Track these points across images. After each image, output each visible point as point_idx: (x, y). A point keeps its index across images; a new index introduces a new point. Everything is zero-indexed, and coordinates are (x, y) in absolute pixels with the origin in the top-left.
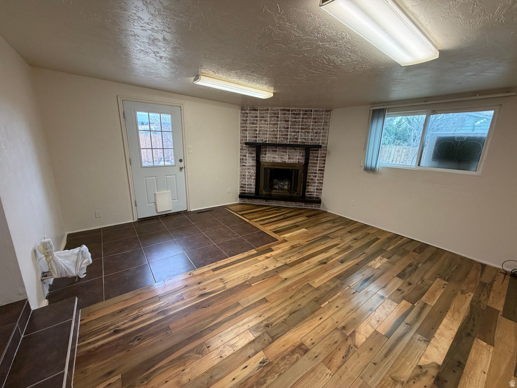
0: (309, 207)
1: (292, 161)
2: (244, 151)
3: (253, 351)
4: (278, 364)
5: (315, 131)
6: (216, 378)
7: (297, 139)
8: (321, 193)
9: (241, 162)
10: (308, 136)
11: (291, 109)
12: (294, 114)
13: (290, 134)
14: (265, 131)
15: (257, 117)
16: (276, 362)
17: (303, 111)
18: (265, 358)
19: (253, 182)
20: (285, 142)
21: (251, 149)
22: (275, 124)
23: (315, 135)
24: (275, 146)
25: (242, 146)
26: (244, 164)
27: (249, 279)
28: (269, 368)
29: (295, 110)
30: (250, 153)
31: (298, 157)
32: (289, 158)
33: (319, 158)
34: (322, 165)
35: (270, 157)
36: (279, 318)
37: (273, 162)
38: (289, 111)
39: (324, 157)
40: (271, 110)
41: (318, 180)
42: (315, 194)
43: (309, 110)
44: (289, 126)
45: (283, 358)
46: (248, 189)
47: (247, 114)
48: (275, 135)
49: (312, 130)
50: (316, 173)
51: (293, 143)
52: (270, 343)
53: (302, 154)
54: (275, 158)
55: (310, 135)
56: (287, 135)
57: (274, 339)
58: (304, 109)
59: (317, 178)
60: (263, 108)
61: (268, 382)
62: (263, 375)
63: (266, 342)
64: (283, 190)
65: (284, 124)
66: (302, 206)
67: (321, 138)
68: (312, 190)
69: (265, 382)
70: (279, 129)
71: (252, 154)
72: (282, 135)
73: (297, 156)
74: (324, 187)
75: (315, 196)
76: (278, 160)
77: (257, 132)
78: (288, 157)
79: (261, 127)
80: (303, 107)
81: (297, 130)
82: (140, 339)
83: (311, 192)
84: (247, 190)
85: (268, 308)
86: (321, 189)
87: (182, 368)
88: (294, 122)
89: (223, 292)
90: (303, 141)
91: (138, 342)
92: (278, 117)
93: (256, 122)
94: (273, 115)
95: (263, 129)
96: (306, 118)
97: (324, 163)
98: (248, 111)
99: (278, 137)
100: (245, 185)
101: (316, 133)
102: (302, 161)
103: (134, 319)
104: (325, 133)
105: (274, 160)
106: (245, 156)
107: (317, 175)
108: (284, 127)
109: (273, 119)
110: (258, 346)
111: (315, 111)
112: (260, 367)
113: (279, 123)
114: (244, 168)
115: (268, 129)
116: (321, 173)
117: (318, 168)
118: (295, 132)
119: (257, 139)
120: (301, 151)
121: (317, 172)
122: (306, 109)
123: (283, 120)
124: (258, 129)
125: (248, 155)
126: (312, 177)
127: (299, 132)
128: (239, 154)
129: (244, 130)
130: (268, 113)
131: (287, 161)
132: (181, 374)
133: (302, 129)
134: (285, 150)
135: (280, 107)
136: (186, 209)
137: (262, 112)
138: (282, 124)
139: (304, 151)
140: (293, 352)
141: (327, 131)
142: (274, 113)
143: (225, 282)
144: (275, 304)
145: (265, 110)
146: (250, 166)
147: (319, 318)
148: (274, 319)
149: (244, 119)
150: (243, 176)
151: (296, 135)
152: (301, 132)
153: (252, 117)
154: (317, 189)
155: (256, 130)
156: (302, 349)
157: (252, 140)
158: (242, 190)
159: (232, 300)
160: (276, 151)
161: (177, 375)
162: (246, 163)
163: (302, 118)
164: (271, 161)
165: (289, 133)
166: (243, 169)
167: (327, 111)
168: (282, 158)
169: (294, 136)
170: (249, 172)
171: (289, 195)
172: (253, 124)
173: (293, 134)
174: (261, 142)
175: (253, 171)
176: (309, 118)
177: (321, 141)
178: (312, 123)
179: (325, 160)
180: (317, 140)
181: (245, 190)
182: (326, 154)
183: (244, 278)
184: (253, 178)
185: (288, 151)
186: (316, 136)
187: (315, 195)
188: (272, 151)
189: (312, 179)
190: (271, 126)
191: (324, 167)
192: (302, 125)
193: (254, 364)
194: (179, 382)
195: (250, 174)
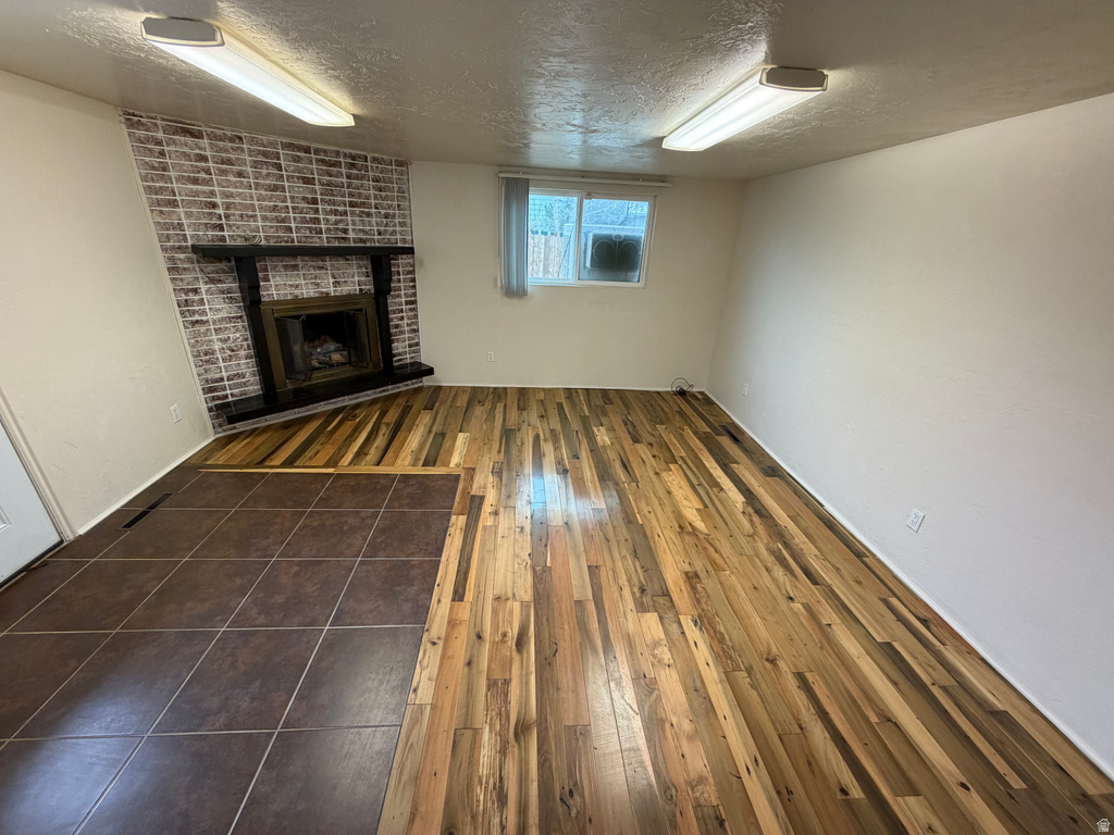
0: (402, 387)
1: (344, 290)
2: (187, 276)
3: (675, 625)
4: (703, 610)
5: (383, 212)
6: (699, 685)
7: (345, 231)
8: (418, 351)
9: (182, 313)
10: (370, 224)
11: (314, 145)
12: (323, 161)
13: (326, 221)
14: (246, 207)
15: (204, 159)
16: (700, 611)
17: (345, 155)
18: (690, 617)
19: (246, 366)
20: (316, 243)
21: (210, 267)
22: (275, 188)
23: (384, 220)
24: (290, 254)
25: (172, 259)
26: (197, 317)
27: (529, 562)
28: (706, 621)
29: (325, 152)
30: (212, 281)
31: (356, 279)
32: (336, 284)
33: (402, 277)
34: (410, 291)
35: (280, 286)
36: (636, 571)
37: (296, 300)
38: (307, 150)
39: (409, 272)
40: (252, 141)
41: (408, 325)
42: (408, 356)
43: (360, 157)
44: (319, 197)
45: (698, 601)
46: (235, 391)
47: (159, 143)
48: (284, 220)
49: (376, 208)
50: (402, 311)
51: (336, 244)
52: (671, 601)
53: (364, 270)
54: (297, 287)
55: (374, 220)
56: (317, 221)
57: (666, 594)
58: (347, 151)
59: (406, 321)
60: (219, 132)
61: (723, 630)
62: (712, 632)
63: (669, 604)
64: (333, 366)
65: (301, 189)
66: (388, 390)
67: (398, 229)
68: (401, 350)
69: (722, 634)
70: (290, 205)
71: (220, 281)
72: (304, 221)
73: (353, 277)
74: (423, 338)
75: (409, 361)
76: (307, 291)
77: (221, 211)
78: (332, 280)
79: (231, 195)
80: (345, 147)
81: (341, 208)
82: (571, 791)
83: (400, 354)
84: (232, 393)
85: (611, 572)
86: (417, 344)
87: (667, 725)
88: (328, 185)
89: (535, 608)
90: (362, 236)
91: (576, 797)
92: (279, 167)
93: (203, 175)
94: (261, 158)
95: (238, 201)
96: (357, 178)
97: (414, 287)
98: (160, 135)
99: (293, 225)
100: (222, 379)
101: (386, 216)
102: (369, 287)
103: (502, 799)
104: (404, 216)
105: (297, 292)
106: (196, 291)
107: (404, 314)
108: (304, 198)
109: (265, 172)
110: (670, 615)
111: (375, 160)
112: (701, 629)
113: (286, 184)
114: (203, 329)
115: (256, 203)
116: (411, 310)
117: (403, 300)
118: (336, 212)
119: (226, 233)
120: (361, 263)
121: (404, 307)
122: (353, 152)
123: (298, 178)
124: (218, 200)
125: (203, 287)
126: (396, 322)
127: (345, 213)
128: (170, 287)
129: (164, 202)
130: (242, 150)
131: (332, 290)
132: (677, 730)
133: (352, 205)
134: (320, 263)
135: (280, 135)
136: (55, 539)
137: (221, 144)
138: (294, 189)
139: (367, 263)
140: (693, 588)
141: (407, 212)
142: (265, 154)
143: (510, 595)
144: (608, 561)
145: (231, 140)
146: (223, 319)
147: (656, 537)
148: (635, 578)
149: (155, 161)
150: (205, 357)
151: (341, 221)
152: (353, 213)
153: (186, 156)
154: (410, 346)
155: (214, 206)
156: (692, 578)
157: (207, 237)
158: (213, 398)
159: (564, 608)
160: (295, 267)
161: (676, 736)
162: (204, 313)
163: (349, 177)
164: (289, 297)
165: (321, 217)
166: (197, 335)
167: (400, 164)
168: (317, 285)
169: (336, 223)
170: (225, 341)
171: (356, 373)
172: (195, 181)
173: (333, 218)
174: (240, 242)
175: (239, 334)
176: (363, 177)
177: (399, 237)
178: (372, 192)
179: (414, 280)
180: (391, 234)
181: (227, 396)
182: (413, 266)
183: (522, 567)
184: (243, 353)
185: (328, 264)
186: (387, 225)
187: (408, 359)
188: (286, 267)
189: (397, 326)
190: (263, 193)
191: (415, 295)
192: (351, 195)
193: (693, 633)
194: (690, 738)
195: (229, 344)
